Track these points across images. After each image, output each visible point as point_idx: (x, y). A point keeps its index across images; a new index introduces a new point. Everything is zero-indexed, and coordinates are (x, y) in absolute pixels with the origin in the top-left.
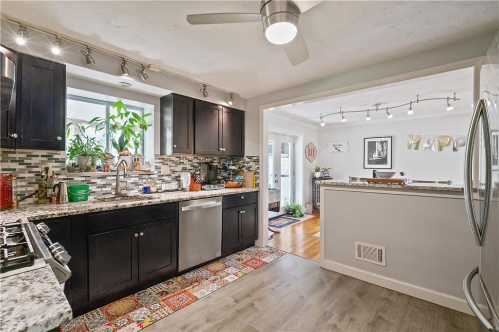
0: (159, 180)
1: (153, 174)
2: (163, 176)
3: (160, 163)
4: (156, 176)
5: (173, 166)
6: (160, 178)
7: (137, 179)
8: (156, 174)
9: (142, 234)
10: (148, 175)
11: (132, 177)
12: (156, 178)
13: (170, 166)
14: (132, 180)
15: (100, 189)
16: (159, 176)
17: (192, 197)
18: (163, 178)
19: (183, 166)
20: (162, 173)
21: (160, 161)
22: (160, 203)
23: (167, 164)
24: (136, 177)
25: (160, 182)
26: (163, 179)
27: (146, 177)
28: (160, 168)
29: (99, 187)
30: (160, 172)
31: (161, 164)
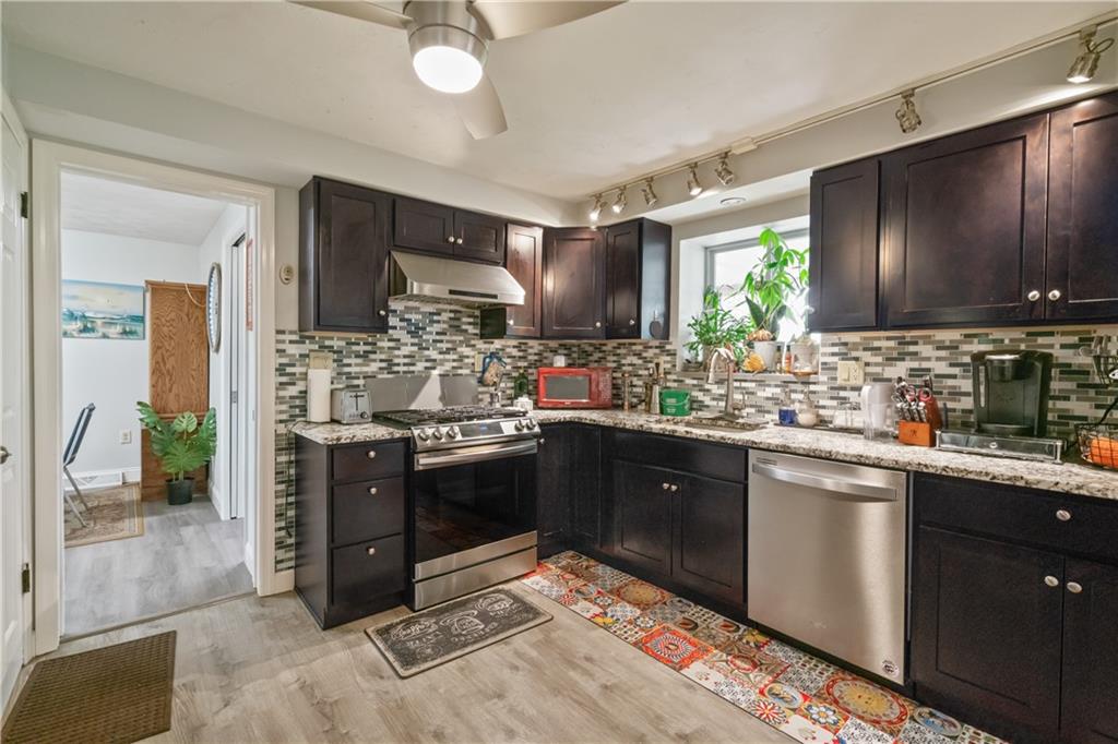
0: (832, 398)
1: (814, 383)
2: (844, 389)
3: (833, 354)
4: (824, 388)
5: (877, 364)
6: (835, 393)
7: (778, 390)
8: (823, 383)
9: (674, 488)
10: (803, 383)
11: (769, 386)
12: (823, 392)
13: (867, 364)
14: (769, 392)
15: (715, 403)
16: (832, 388)
17: (784, 446)
18: (842, 394)
19: (915, 365)
20: (839, 382)
21: (836, 349)
22: (706, 438)
23: (856, 359)
24: (777, 386)
25: (834, 403)
26: (845, 398)
27: (799, 387)
28: (836, 369)
29: (714, 399)
30: (835, 379)
31: (836, 359)
